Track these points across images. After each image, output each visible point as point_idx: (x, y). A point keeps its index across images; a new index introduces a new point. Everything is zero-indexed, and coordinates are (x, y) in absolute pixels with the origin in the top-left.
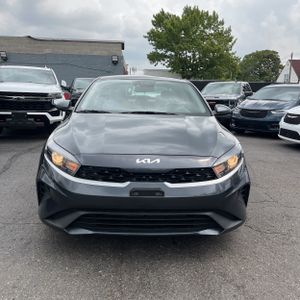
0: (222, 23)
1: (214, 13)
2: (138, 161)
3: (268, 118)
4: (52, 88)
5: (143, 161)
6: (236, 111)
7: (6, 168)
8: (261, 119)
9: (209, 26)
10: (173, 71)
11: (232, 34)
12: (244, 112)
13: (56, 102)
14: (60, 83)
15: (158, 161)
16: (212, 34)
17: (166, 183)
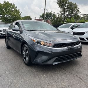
0: (16, 7)
1: (14, 4)
9: (12, 8)
11: (20, 11)
16: (14, 10)
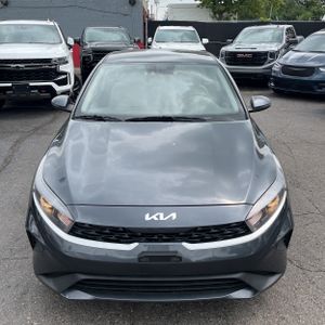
2: (147, 218)
3: (315, 77)
4: (56, 50)
5: (154, 217)
6: (277, 68)
7: (7, 162)
8: (306, 78)
10: (202, 5)
12: (286, 69)
13: (62, 68)
14: (66, 41)
15: (174, 216)
17: (184, 244)
